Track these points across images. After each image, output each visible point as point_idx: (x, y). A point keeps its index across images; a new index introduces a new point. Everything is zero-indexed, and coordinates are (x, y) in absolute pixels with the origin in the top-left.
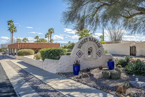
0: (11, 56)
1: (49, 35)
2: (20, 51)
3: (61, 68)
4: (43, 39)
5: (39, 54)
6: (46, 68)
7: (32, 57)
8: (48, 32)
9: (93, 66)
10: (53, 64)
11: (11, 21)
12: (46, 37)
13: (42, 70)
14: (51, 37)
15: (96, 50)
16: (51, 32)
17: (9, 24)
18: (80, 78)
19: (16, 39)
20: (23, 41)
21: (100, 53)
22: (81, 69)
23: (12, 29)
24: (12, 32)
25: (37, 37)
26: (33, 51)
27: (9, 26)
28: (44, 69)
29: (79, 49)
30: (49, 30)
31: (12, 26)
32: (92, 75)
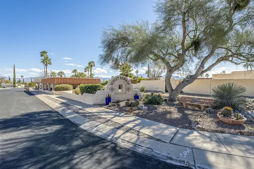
0: (46, 91)
1: (90, 69)
2: (57, 86)
3: (96, 100)
4: (82, 73)
5: (78, 89)
6: (84, 101)
7: (71, 92)
8: (88, 65)
9: (122, 99)
10: (90, 97)
11: (44, 52)
12: (85, 71)
13: (81, 102)
14: (91, 72)
15: (126, 86)
16: (91, 65)
17: (42, 56)
18: (110, 106)
19: (50, 72)
20: (59, 74)
21: (129, 89)
22: (112, 101)
23: (46, 62)
24: (46, 65)
25: (75, 71)
26: (71, 87)
27: (43, 58)
28: (82, 101)
29: (111, 86)
30: (89, 64)
31: (46, 58)
32: (119, 105)
